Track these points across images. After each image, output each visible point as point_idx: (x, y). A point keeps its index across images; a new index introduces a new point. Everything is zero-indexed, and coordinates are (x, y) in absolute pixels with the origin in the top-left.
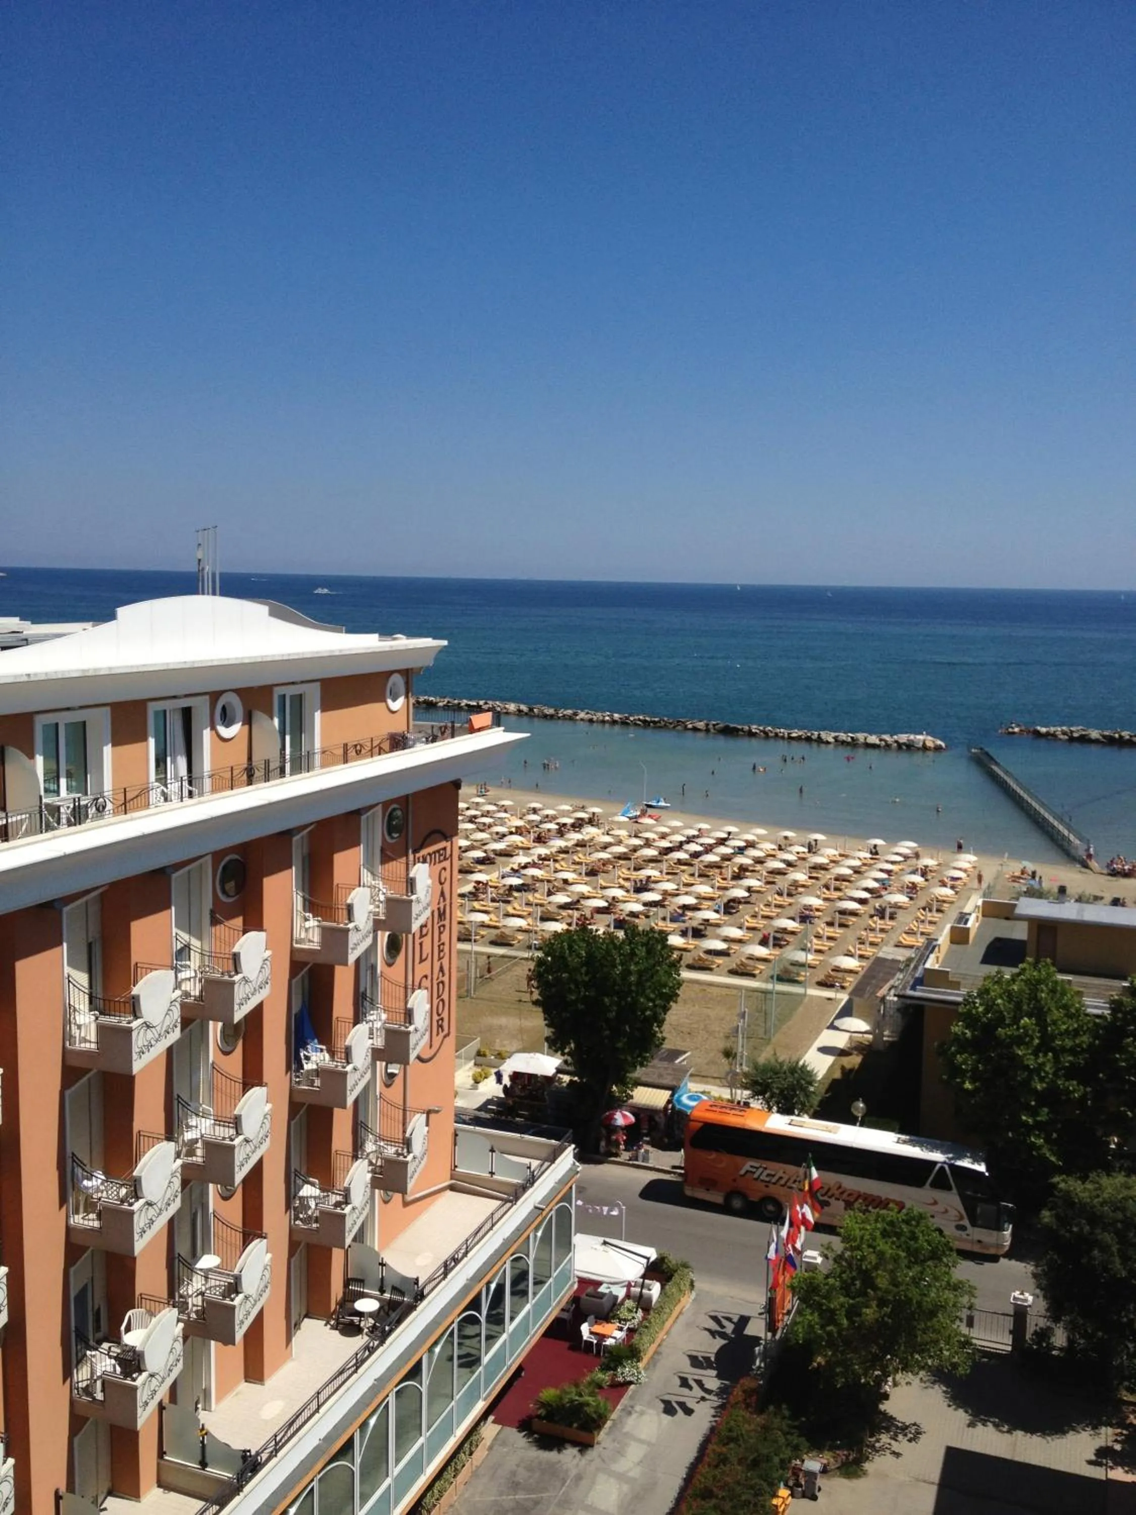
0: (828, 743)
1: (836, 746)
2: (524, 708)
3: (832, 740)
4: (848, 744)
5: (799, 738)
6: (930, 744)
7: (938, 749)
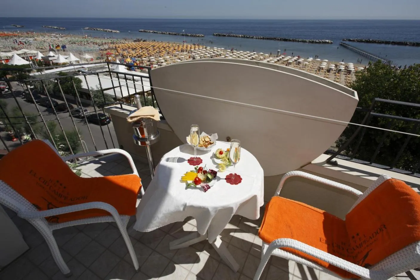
0: (307, 42)
1: (309, 43)
2: (243, 36)
3: (308, 41)
4: (311, 42)
5: (301, 41)
6: (330, 42)
7: (331, 43)
